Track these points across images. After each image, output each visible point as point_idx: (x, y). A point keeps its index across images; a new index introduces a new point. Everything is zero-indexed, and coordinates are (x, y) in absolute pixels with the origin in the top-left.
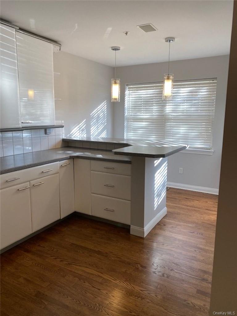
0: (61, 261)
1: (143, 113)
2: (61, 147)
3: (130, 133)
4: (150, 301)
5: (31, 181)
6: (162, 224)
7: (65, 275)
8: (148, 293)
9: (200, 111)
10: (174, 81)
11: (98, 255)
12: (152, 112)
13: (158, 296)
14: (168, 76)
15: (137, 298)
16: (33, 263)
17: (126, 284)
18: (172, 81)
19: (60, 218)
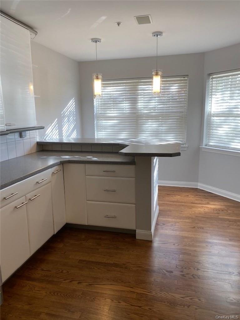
0: (79, 283)
1: (113, 111)
2: (36, 152)
3: (100, 132)
4: (197, 307)
5: (26, 194)
6: (161, 223)
7: (94, 299)
8: (191, 299)
9: (172, 107)
10: (162, 77)
11: (116, 268)
12: (123, 109)
13: (201, 300)
14: (156, 72)
15: (182, 306)
16: (46, 293)
17: (163, 293)
18: (161, 77)
19: (54, 233)
